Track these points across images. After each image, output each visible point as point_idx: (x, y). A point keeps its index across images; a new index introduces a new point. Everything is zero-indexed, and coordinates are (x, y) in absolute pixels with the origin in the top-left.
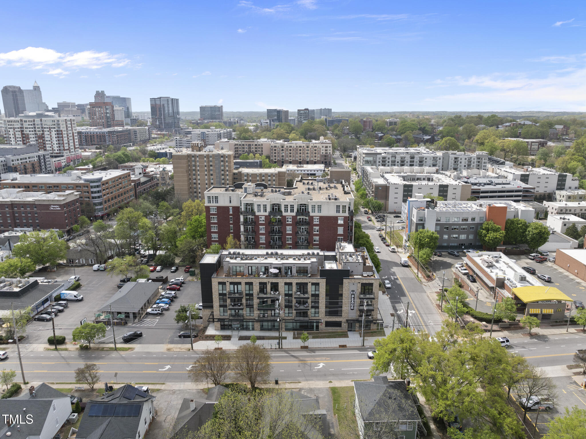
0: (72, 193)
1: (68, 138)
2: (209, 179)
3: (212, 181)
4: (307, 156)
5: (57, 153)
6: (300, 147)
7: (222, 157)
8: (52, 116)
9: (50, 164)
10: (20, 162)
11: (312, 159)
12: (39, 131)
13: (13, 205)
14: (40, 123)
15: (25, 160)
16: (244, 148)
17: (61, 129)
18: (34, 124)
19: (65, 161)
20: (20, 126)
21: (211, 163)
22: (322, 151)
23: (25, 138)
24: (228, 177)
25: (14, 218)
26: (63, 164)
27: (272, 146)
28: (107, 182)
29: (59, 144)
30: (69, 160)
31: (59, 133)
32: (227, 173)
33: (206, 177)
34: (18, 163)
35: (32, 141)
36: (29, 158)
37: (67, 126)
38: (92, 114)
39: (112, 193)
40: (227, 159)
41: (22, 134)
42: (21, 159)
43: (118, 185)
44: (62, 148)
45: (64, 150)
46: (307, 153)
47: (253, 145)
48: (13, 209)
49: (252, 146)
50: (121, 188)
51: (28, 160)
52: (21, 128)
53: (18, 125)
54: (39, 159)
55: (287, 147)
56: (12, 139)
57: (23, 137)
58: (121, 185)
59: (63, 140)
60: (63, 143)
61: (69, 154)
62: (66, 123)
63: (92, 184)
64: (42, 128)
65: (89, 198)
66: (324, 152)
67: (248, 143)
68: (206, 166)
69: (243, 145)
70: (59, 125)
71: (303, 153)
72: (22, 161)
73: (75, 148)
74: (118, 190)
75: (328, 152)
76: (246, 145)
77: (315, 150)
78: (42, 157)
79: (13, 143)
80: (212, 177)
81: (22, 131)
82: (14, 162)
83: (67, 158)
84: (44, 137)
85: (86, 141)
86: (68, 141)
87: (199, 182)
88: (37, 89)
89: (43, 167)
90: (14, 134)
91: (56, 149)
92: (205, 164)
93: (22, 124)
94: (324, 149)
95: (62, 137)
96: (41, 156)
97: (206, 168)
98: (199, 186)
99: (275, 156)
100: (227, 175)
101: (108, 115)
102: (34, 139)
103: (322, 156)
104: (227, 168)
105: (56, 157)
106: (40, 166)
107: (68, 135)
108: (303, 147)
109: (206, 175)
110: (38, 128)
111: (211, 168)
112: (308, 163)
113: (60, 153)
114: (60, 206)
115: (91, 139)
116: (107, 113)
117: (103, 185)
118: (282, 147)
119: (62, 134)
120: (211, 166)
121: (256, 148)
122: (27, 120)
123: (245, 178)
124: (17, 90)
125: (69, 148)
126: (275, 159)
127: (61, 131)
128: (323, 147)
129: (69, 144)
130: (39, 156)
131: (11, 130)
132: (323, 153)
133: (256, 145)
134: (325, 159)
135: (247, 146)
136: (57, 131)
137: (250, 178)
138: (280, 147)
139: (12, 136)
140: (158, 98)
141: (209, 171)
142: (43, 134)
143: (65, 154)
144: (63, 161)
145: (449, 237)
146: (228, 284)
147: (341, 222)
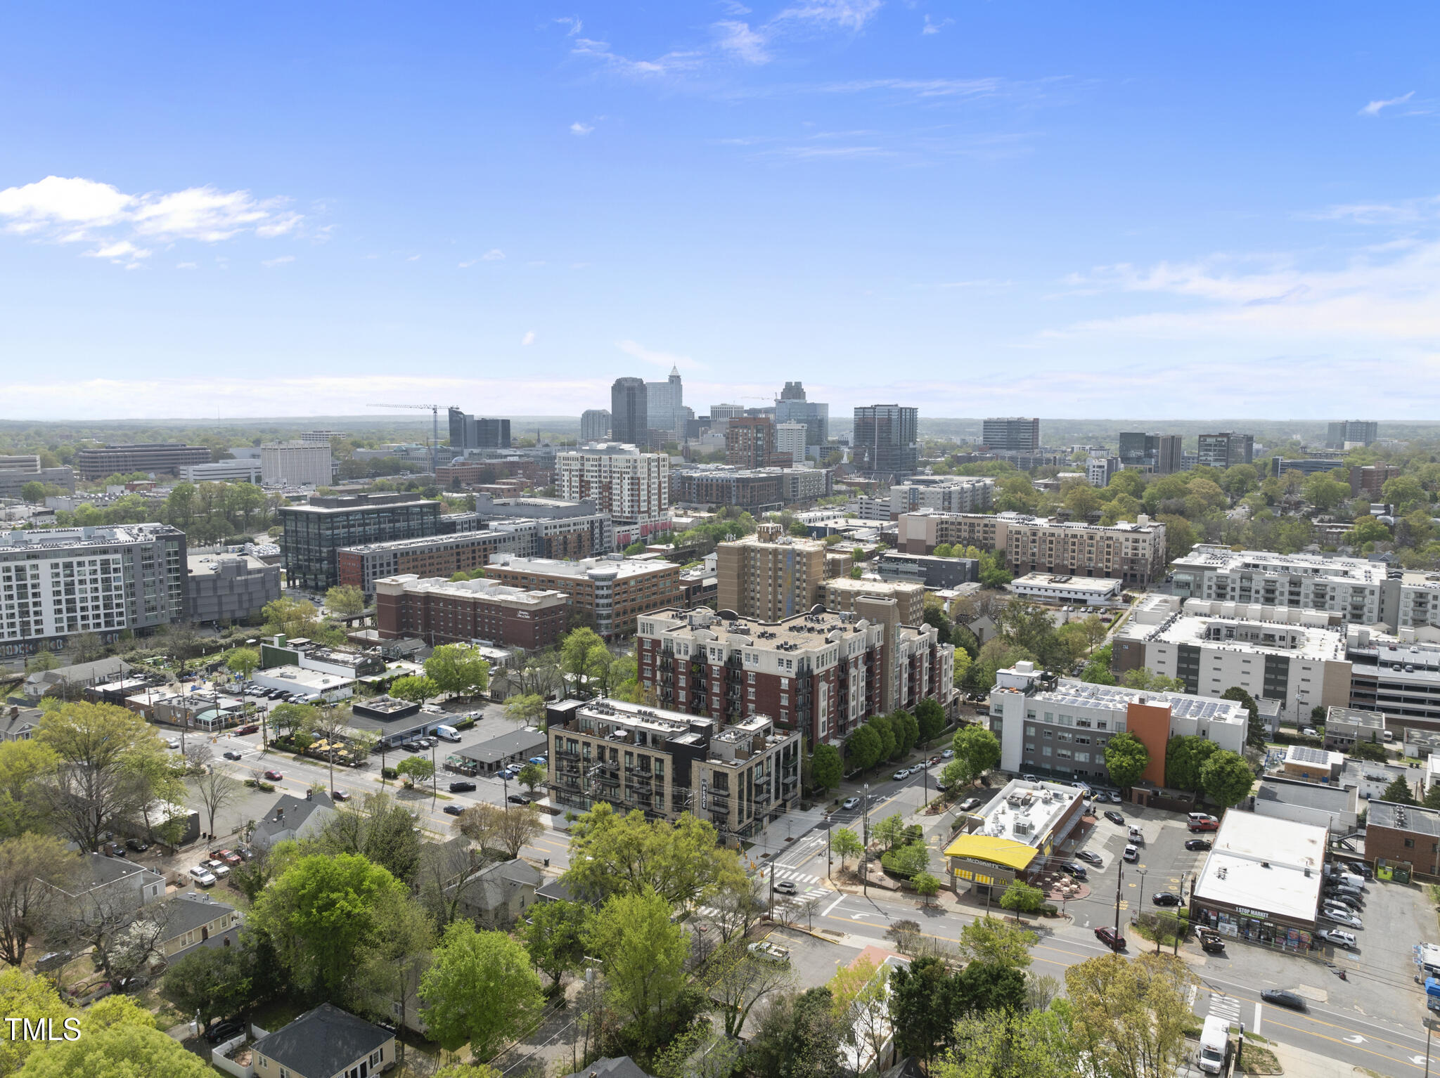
0: (553, 595)
1: (649, 492)
2: (775, 593)
3: (780, 597)
4: (1090, 559)
5: (627, 518)
6: (1075, 536)
7: (799, 555)
8: (629, 452)
9: (609, 536)
10: (558, 530)
11: (1100, 565)
12: (606, 477)
13: (476, 604)
14: (608, 463)
15: (567, 529)
16: (959, 530)
17: (639, 475)
18: (600, 465)
19: (638, 531)
20: (579, 467)
21: (780, 565)
22: (1124, 550)
23: (584, 486)
24: (804, 593)
25: (475, 624)
26: (634, 538)
27: (1011, 532)
28: (625, 581)
29: (632, 501)
30: (645, 530)
31: (635, 482)
32: (804, 585)
33: (770, 589)
34: (555, 533)
35: (594, 493)
36: (575, 524)
37: (649, 470)
38: (731, 438)
39: (633, 600)
40: (805, 560)
41: (581, 481)
42: (560, 526)
43: (648, 588)
44: (636, 509)
45: (639, 512)
46: (1090, 552)
47: (979, 525)
48: (475, 610)
49: (977, 528)
50: (654, 594)
51: (572, 528)
52: (580, 470)
53: (576, 466)
54: (592, 527)
55: (1044, 534)
56: (566, 489)
57: (581, 486)
58: (655, 588)
59: (639, 495)
60: (639, 501)
61: (647, 519)
62: (649, 464)
63: (598, 583)
64: (611, 472)
65: (591, 604)
66: (1130, 551)
67: (968, 521)
68: (770, 569)
69: (960, 524)
70: (635, 467)
71: (1081, 551)
72: (563, 529)
73: (660, 509)
74: (648, 596)
75: (1140, 552)
76: (965, 524)
77: (1109, 546)
78: (597, 524)
79: (567, 495)
80: (780, 590)
81: (582, 476)
82: (549, 531)
83: (642, 527)
84: (611, 488)
85: (698, 495)
86: (649, 497)
87: (758, 596)
88: (675, 380)
89: (597, 541)
90: (570, 481)
91: (627, 509)
92: (770, 565)
93: (583, 465)
94: (1130, 544)
95: (639, 489)
96: (597, 521)
97: (770, 573)
98: (758, 604)
99: (1017, 553)
100: (804, 589)
101: (759, 443)
102: (597, 491)
103: (1124, 561)
104: (804, 577)
105: (620, 523)
106: (592, 539)
107: (649, 486)
108: (1082, 536)
109: (770, 585)
110: (605, 472)
111: (780, 573)
112: (1090, 574)
113: (632, 518)
114: (531, 613)
115: (707, 491)
116: (758, 439)
117: (616, 586)
118: (1034, 534)
119: (638, 484)
120: (781, 569)
121: (985, 532)
122: (591, 457)
123: (832, 597)
125: (649, 508)
126: (1017, 560)
127: (639, 479)
128: (1127, 540)
129: (649, 503)
130: (592, 522)
131: (566, 473)
132: (1126, 554)
133: (986, 525)
134: (1132, 568)
135: (967, 527)
136: (632, 478)
137: (839, 599)
138: (1029, 534)
139: (566, 484)
140: (871, 408)
141: (776, 578)
142: (611, 482)
143: (639, 520)
144: (634, 532)
145: (1054, 752)
146: (565, 740)
147: (785, 686)
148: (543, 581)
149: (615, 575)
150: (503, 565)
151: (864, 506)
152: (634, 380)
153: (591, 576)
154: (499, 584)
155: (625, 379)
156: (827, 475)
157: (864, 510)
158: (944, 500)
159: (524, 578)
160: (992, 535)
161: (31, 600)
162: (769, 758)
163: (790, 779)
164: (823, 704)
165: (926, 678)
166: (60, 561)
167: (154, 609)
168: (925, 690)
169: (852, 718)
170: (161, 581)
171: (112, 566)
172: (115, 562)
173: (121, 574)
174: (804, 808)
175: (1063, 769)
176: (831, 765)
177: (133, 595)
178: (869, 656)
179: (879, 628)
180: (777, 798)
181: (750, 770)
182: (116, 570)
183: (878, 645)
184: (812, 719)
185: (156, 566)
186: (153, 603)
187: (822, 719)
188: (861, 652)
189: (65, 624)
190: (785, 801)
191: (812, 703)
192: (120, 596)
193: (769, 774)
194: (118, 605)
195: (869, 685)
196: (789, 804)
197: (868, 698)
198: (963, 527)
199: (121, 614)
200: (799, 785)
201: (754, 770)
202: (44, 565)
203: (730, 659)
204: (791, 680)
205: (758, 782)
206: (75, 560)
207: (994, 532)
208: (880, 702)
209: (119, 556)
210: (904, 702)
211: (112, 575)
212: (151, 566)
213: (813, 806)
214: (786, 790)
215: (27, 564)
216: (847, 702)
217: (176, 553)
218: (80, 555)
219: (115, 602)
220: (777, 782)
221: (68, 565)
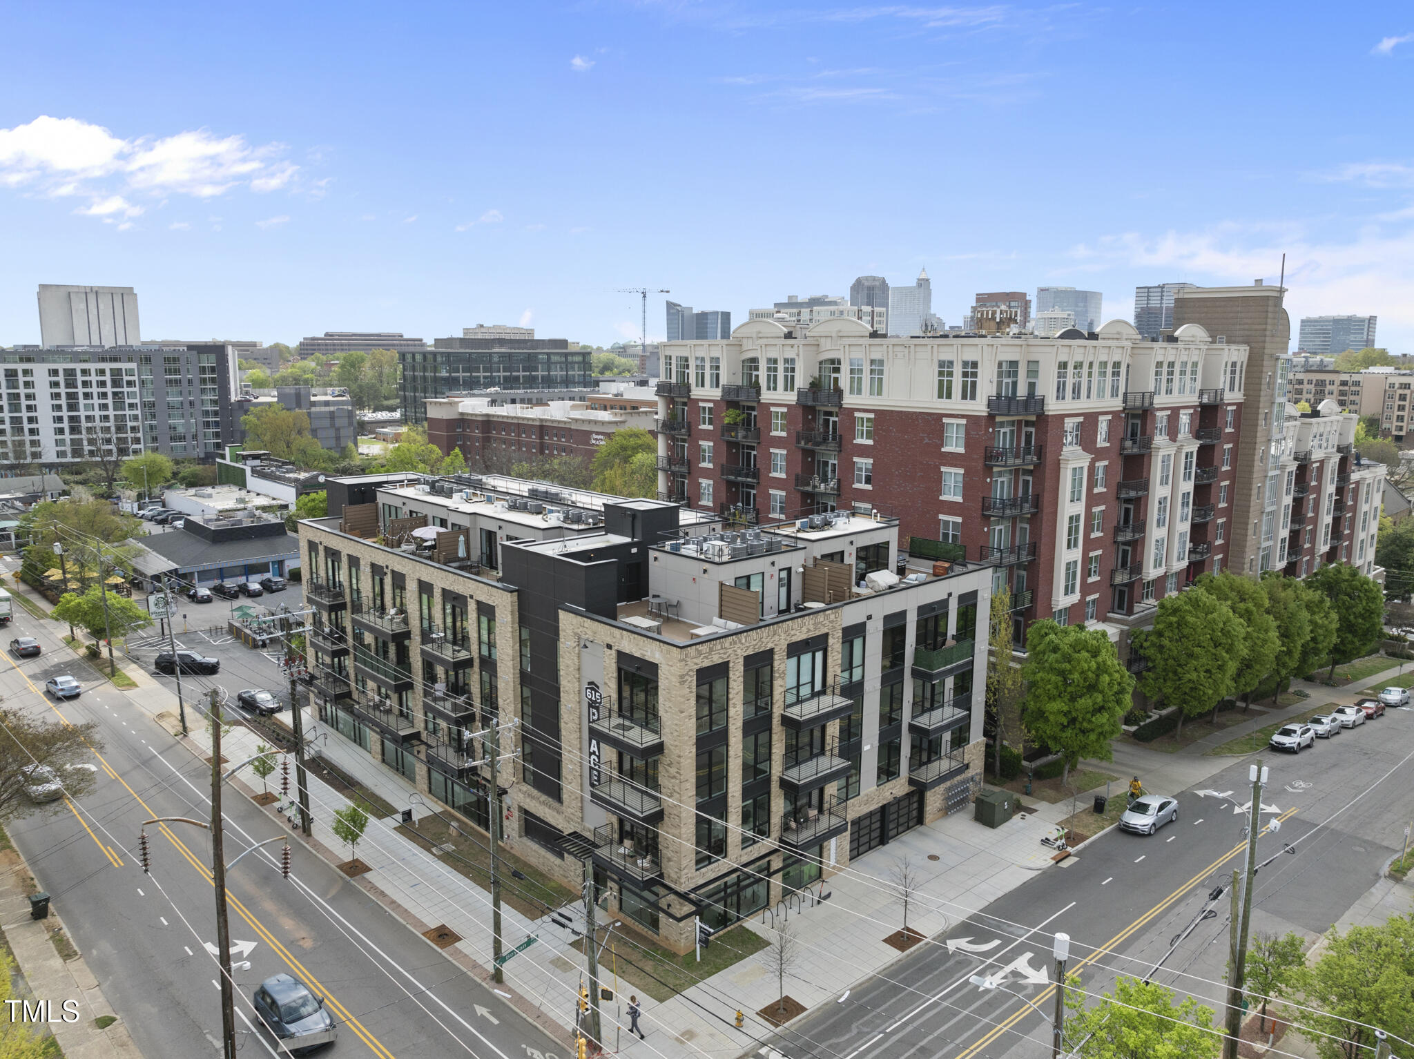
27: (1392, 386)
47: (1332, 383)
48: (541, 437)
49: (1329, 388)
69: (1300, 382)
76: (1310, 382)
88: (924, 284)
99: (1400, 418)
114: (607, 436)
121: (1342, 393)
122: (789, 311)
124: (877, 283)
126: (1401, 429)
133: (1344, 383)
135: (1312, 387)
140: (1159, 286)
147: (954, 445)
152: (874, 279)
155: (867, 278)
160: (1352, 398)
161: (25, 414)
162: (854, 633)
163: (947, 713)
164: (1070, 507)
165: (1327, 519)
166: (61, 367)
167: (182, 438)
168: (1324, 548)
169: (1151, 572)
170: (191, 403)
171: (126, 378)
172: (130, 372)
173: (137, 389)
174: (987, 816)
176: (1092, 688)
177: (154, 416)
178: (1208, 415)
179: (1238, 354)
180: (887, 771)
182: (130, 384)
183: (1233, 397)
184: (1034, 549)
185: (185, 383)
186: (181, 430)
187: (1067, 556)
188: (1187, 396)
189: (68, 449)
190: (919, 791)
191: (1037, 502)
192: (135, 418)
193: (854, 690)
194: (133, 429)
195: (1202, 494)
196: (934, 800)
197: (1199, 532)
198: (1306, 387)
199: (137, 441)
200: (977, 737)
201: (785, 672)
202: (40, 372)
203: (815, 386)
205: (794, 712)
206: (78, 367)
207: (1356, 393)
208: (1225, 549)
209: (133, 365)
210: (1280, 565)
211: (126, 389)
212: (178, 382)
213: (1018, 808)
214: (926, 746)
215: (20, 367)
216: (1141, 527)
217: (213, 370)
218: (85, 361)
219: (130, 424)
220: (890, 721)
221: (70, 373)
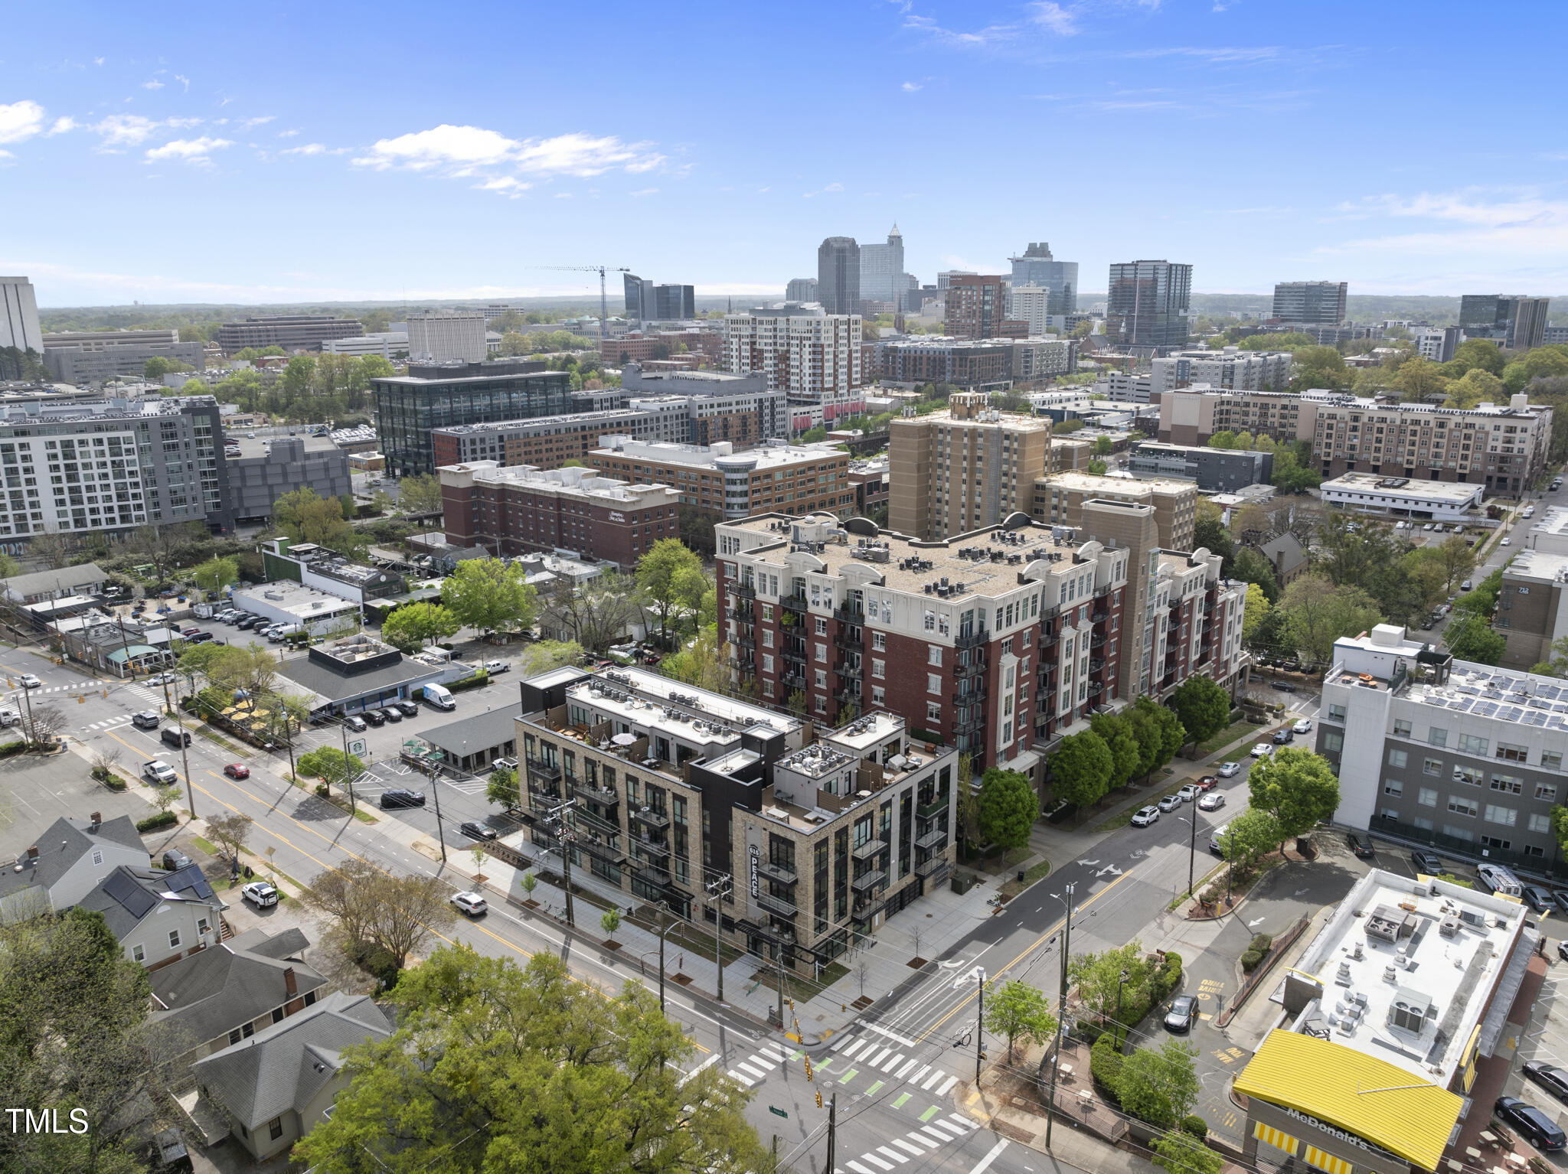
1: (835, 363)
2: (971, 494)
3: (978, 500)
4: (1437, 455)
5: (808, 396)
6: (1417, 422)
7: (1007, 437)
8: (812, 312)
9: (784, 419)
10: (716, 410)
11: (1452, 464)
12: (782, 345)
13: (560, 501)
14: (784, 326)
15: (728, 408)
16: (1246, 414)
17: (822, 341)
18: (775, 330)
19: (820, 414)
20: (749, 332)
21: (980, 453)
22: (1491, 443)
23: (756, 357)
24: (1013, 494)
25: (560, 528)
26: (815, 422)
27: (1321, 415)
28: (768, 474)
29: (814, 374)
30: (830, 413)
31: (818, 351)
32: (1014, 482)
33: (964, 487)
34: (712, 414)
35: (768, 363)
36: (737, 403)
37: (836, 335)
38: (952, 304)
39: (780, 500)
40: (1016, 445)
41: (753, 350)
42: (719, 405)
43: (802, 483)
44: (819, 385)
45: (823, 389)
46: (1437, 445)
47: (1274, 406)
48: (559, 509)
49: (1271, 411)
50: (810, 492)
51: (734, 408)
52: (752, 336)
53: (746, 331)
54: (761, 407)
55: (1371, 419)
56: (735, 360)
57: (753, 357)
58: (812, 484)
59: (822, 367)
60: (822, 375)
61: (833, 399)
62: (836, 327)
63: (730, 476)
64: (788, 337)
65: (720, 504)
66: (1500, 445)
67: (1259, 401)
68: (965, 458)
69: (1247, 405)
70: (818, 331)
71: (1424, 443)
72: (722, 409)
73: (851, 386)
74: (801, 495)
75: (1516, 446)
76: (1255, 405)
77: (1467, 437)
78: (767, 404)
79: (735, 367)
80: (978, 489)
81: (754, 343)
82: (704, 411)
83: (827, 408)
84: (788, 359)
85: (904, 371)
86: (836, 370)
87: (947, 497)
89: (767, 425)
90: (739, 350)
91: (807, 386)
92: (965, 452)
93: (754, 329)
94: (1501, 434)
95: (822, 360)
96: (767, 400)
97: (965, 464)
98: (946, 508)
99: (1328, 445)
100: (1014, 488)
101: (987, 308)
102: (771, 362)
103: (1490, 458)
104: (1014, 470)
105: (799, 403)
106: (761, 422)
107: (835, 356)
108: (1427, 423)
109: (964, 481)
110: (781, 338)
111: (979, 464)
112: (1435, 476)
113: (813, 396)
114: (626, 514)
115: (915, 365)
116: (985, 303)
117: (754, 479)
118: (1356, 419)
119: (822, 353)
120: (980, 459)
121: (1283, 417)
122: (765, 318)
123: (1055, 501)
124: (847, 245)
125: (836, 385)
126: (1329, 455)
127: (822, 346)
128: (1497, 428)
129: (836, 377)
130: (761, 400)
131: (735, 340)
132: (1494, 448)
133: (1284, 407)
134: (1501, 470)
135: (1256, 410)
136: (814, 345)
137: (1065, 503)
138: (1348, 418)
139: (734, 354)
140: (1133, 264)
141: (973, 471)
142: (788, 351)
143: (823, 400)
144: (816, 414)
145: (1442, 799)
146: (538, 742)
147: (935, 660)
148: (660, 472)
149: (752, 465)
150: (615, 450)
151: (1115, 384)
152: (844, 240)
153: (720, 466)
154: (598, 475)
155: (836, 239)
156: (1070, 347)
157: (1115, 390)
158: (1224, 376)
159: (637, 467)
160: (1292, 421)
161: (24, 488)
162: (888, 803)
163: (935, 835)
164: (1006, 691)
165: (1197, 637)
166: (57, 439)
167: (182, 501)
168: (1194, 657)
169: (1061, 712)
170: (190, 466)
171: (124, 447)
172: (128, 441)
173: (136, 457)
174: (958, 888)
175: (1458, 833)
176: (1015, 811)
177: (154, 483)
178: (1100, 606)
179: (1121, 555)
180: (905, 870)
181: (842, 834)
182: (129, 451)
183: (1117, 585)
184: (984, 719)
185: (182, 447)
186: (180, 494)
187: (1005, 719)
188: (1084, 598)
189: (70, 519)
190: (921, 879)
191: (986, 692)
192: (136, 485)
193: (886, 836)
194: (135, 496)
195: (1097, 655)
196: (928, 883)
197: (1094, 677)
198: (1252, 409)
199: (139, 507)
200: (952, 843)
201: (854, 832)
202: (37, 445)
203: (845, 606)
204: (946, 649)
205: (859, 853)
206: (75, 438)
207: (1295, 417)
208: (1116, 681)
209: (131, 433)
210: (1158, 679)
211: (125, 458)
212: (174, 446)
213: (976, 880)
214: (923, 854)
215: (16, 441)
216: (1054, 686)
217: (208, 431)
218: (82, 431)
219: (131, 491)
220: (904, 842)
221: (67, 445)
